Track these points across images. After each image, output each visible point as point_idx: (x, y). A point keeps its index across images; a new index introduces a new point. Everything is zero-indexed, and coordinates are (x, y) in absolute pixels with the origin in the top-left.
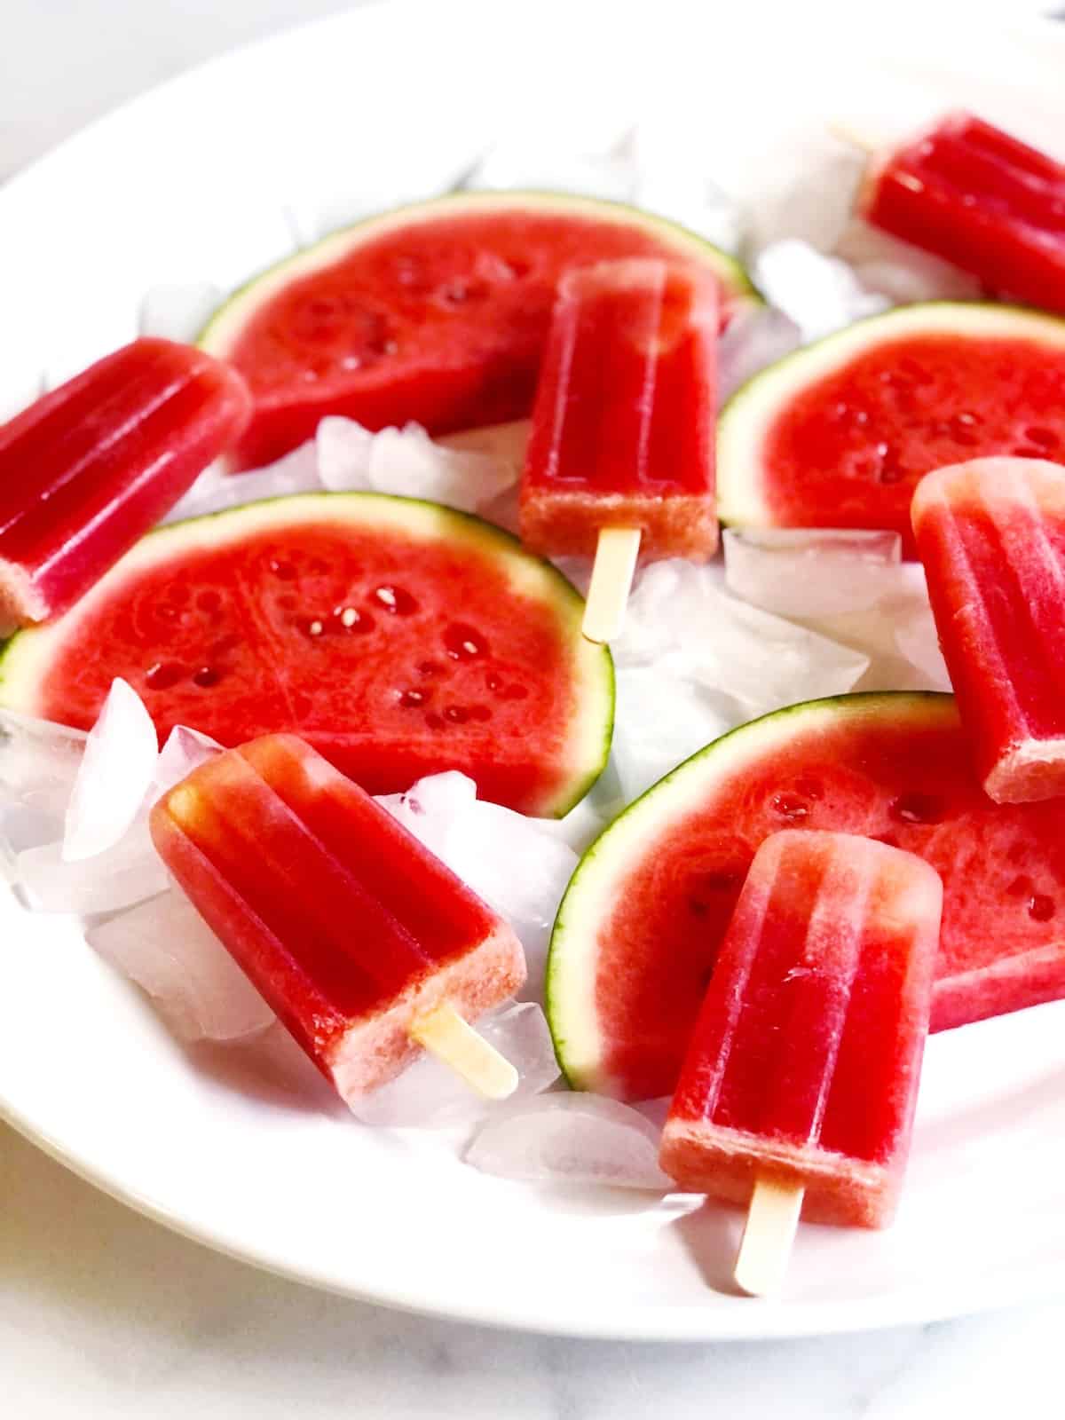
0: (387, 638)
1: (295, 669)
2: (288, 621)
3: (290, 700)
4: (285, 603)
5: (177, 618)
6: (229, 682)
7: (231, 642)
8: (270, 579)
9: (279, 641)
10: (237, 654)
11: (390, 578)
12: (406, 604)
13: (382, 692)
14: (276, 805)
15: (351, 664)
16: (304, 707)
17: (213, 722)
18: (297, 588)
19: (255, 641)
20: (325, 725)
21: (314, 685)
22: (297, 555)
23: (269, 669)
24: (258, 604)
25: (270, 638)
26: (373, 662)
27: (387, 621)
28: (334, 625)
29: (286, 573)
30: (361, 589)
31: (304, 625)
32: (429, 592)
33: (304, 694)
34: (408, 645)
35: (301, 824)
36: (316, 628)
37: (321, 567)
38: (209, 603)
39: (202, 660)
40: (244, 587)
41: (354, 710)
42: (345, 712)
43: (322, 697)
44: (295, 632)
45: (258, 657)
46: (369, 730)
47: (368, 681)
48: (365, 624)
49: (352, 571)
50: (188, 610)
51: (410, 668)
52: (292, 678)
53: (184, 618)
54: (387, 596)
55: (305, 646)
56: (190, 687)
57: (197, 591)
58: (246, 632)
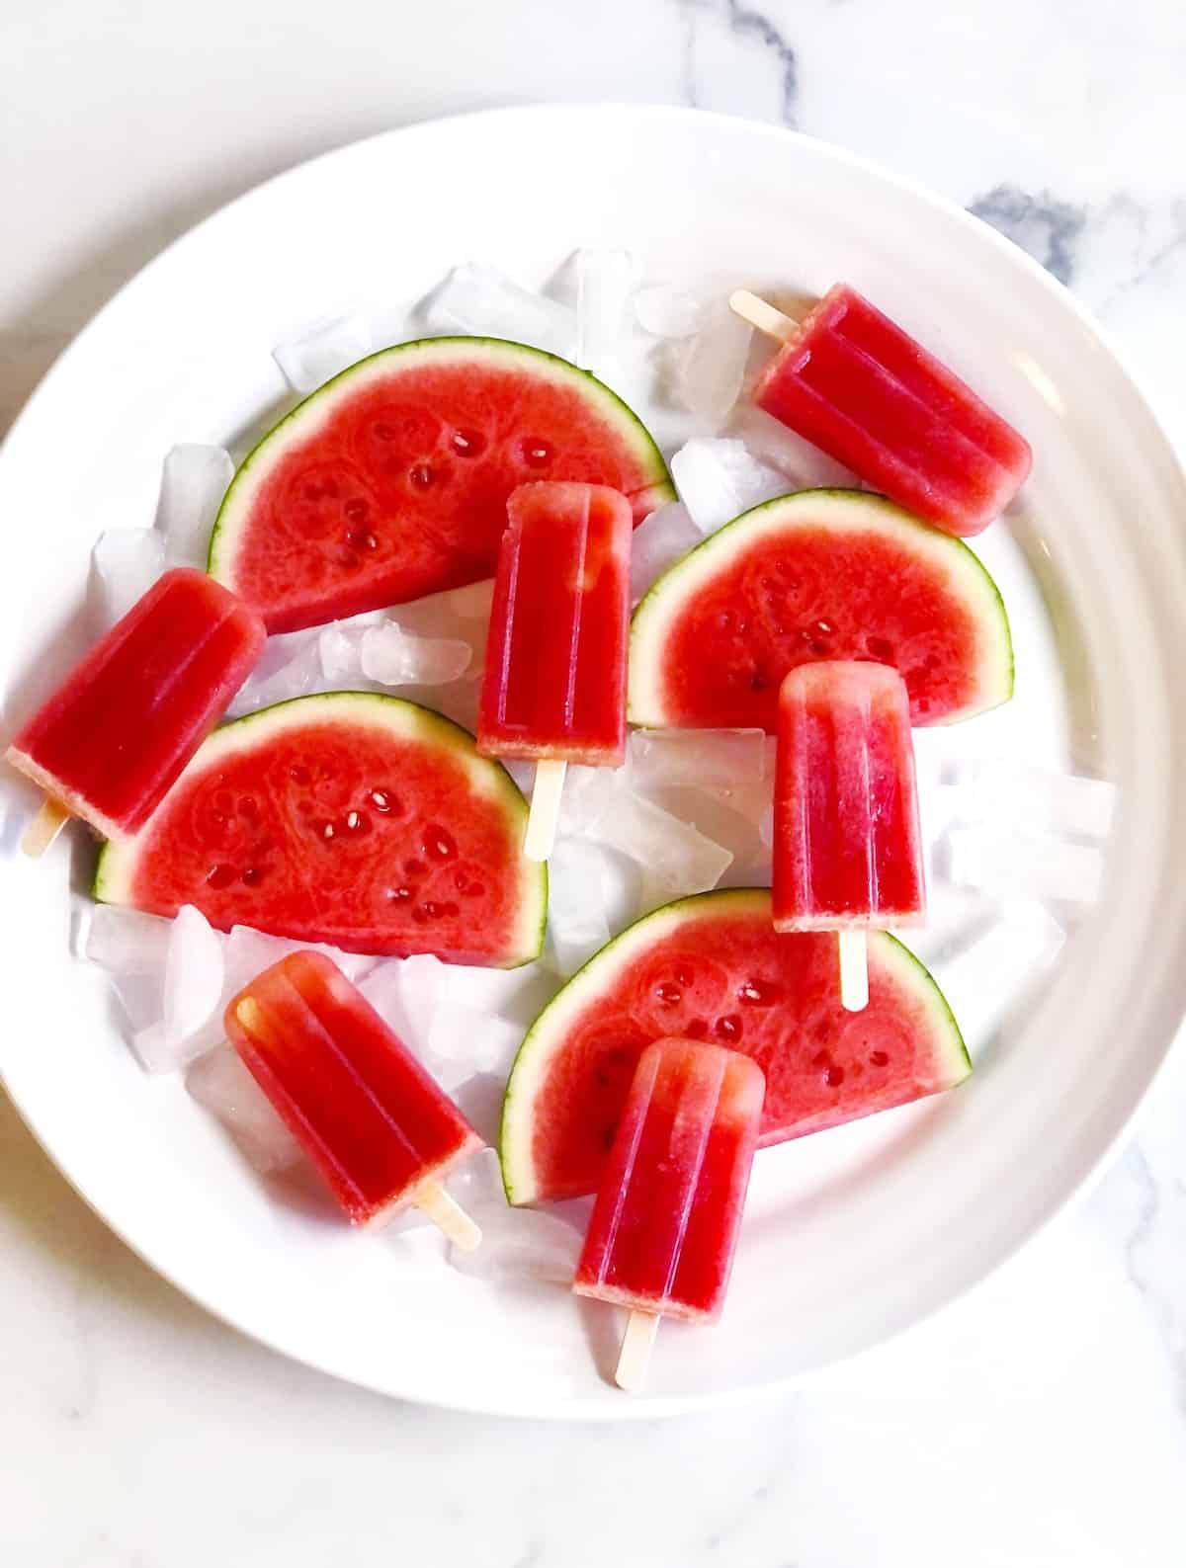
0: (382, 839)
1: (317, 870)
2: (308, 825)
3: (314, 898)
4: (305, 808)
5: (225, 824)
6: (269, 882)
7: (266, 845)
8: (292, 785)
9: (302, 843)
10: (273, 856)
11: (382, 782)
12: (395, 808)
13: (380, 892)
14: (313, 1023)
15: (357, 864)
16: (325, 905)
17: (259, 918)
18: (313, 794)
19: (284, 843)
20: (341, 921)
21: (329, 885)
22: (309, 759)
23: (297, 871)
24: (284, 809)
25: (297, 843)
26: (372, 861)
27: (381, 824)
28: (341, 826)
29: (304, 778)
30: (359, 795)
31: (319, 827)
32: (411, 794)
33: (324, 893)
34: (397, 846)
35: (330, 1041)
36: (329, 831)
37: (330, 770)
38: (248, 809)
39: (247, 862)
40: (273, 794)
41: (360, 907)
42: (354, 908)
43: (336, 895)
44: (313, 834)
45: (287, 858)
46: (373, 926)
47: (370, 880)
48: (366, 825)
49: (353, 777)
50: (233, 816)
51: (398, 866)
52: (315, 879)
53: (231, 824)
54: (379, 799)
55: (321, 847)
56: (239, 887)
57: (237, 798)
58: (277, 839)
